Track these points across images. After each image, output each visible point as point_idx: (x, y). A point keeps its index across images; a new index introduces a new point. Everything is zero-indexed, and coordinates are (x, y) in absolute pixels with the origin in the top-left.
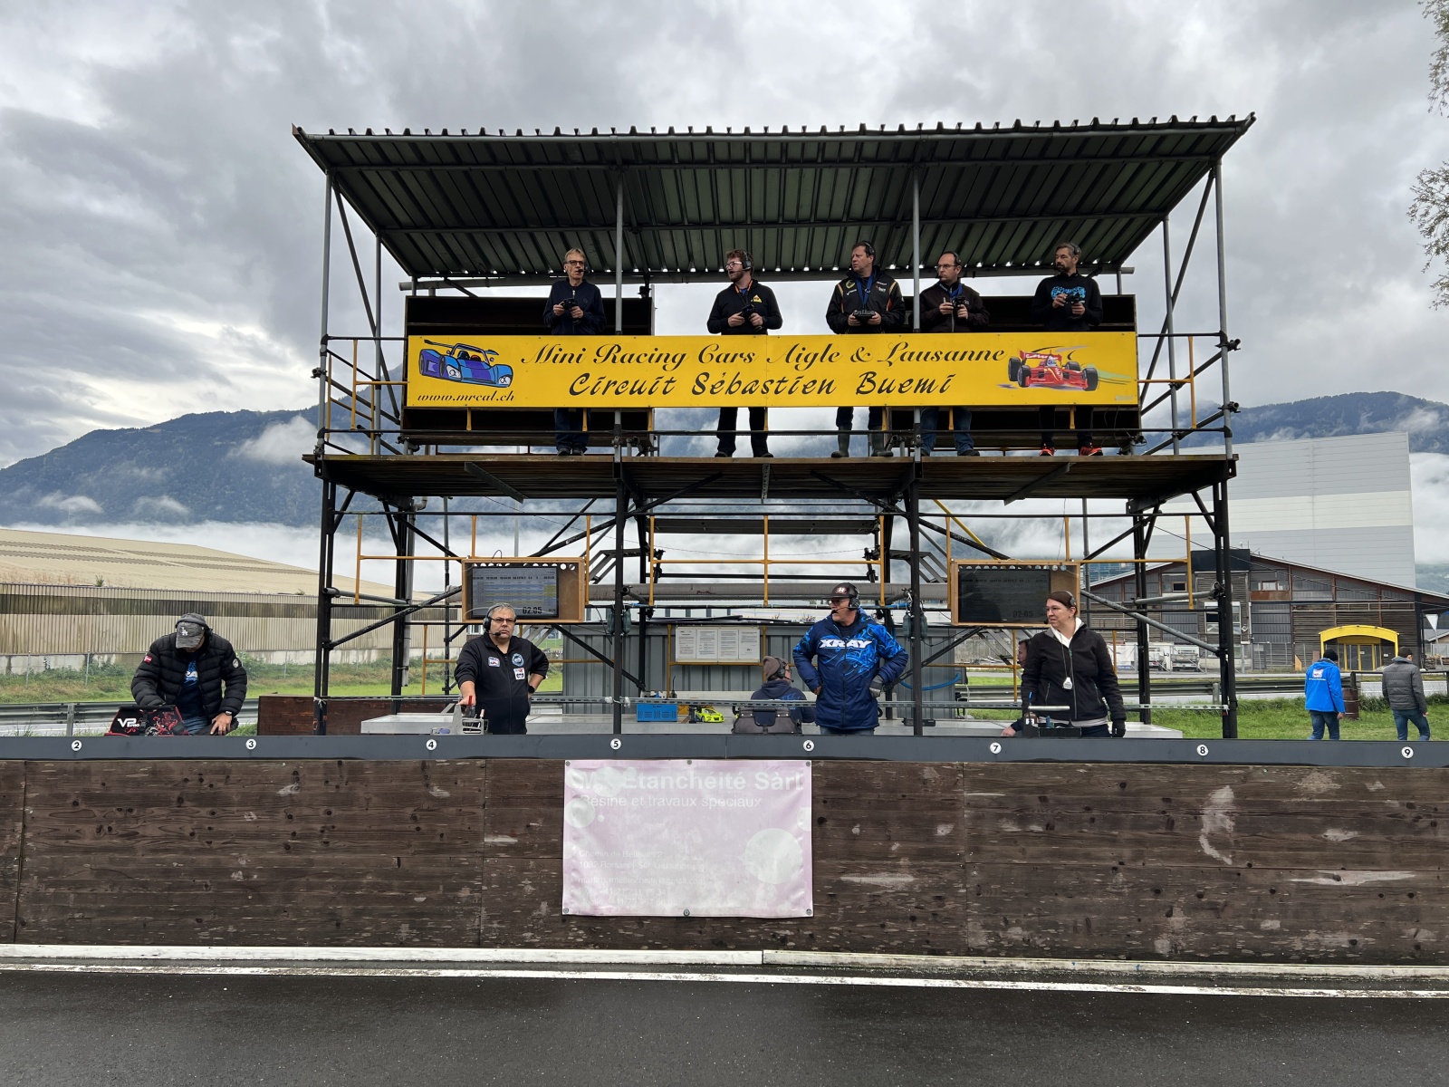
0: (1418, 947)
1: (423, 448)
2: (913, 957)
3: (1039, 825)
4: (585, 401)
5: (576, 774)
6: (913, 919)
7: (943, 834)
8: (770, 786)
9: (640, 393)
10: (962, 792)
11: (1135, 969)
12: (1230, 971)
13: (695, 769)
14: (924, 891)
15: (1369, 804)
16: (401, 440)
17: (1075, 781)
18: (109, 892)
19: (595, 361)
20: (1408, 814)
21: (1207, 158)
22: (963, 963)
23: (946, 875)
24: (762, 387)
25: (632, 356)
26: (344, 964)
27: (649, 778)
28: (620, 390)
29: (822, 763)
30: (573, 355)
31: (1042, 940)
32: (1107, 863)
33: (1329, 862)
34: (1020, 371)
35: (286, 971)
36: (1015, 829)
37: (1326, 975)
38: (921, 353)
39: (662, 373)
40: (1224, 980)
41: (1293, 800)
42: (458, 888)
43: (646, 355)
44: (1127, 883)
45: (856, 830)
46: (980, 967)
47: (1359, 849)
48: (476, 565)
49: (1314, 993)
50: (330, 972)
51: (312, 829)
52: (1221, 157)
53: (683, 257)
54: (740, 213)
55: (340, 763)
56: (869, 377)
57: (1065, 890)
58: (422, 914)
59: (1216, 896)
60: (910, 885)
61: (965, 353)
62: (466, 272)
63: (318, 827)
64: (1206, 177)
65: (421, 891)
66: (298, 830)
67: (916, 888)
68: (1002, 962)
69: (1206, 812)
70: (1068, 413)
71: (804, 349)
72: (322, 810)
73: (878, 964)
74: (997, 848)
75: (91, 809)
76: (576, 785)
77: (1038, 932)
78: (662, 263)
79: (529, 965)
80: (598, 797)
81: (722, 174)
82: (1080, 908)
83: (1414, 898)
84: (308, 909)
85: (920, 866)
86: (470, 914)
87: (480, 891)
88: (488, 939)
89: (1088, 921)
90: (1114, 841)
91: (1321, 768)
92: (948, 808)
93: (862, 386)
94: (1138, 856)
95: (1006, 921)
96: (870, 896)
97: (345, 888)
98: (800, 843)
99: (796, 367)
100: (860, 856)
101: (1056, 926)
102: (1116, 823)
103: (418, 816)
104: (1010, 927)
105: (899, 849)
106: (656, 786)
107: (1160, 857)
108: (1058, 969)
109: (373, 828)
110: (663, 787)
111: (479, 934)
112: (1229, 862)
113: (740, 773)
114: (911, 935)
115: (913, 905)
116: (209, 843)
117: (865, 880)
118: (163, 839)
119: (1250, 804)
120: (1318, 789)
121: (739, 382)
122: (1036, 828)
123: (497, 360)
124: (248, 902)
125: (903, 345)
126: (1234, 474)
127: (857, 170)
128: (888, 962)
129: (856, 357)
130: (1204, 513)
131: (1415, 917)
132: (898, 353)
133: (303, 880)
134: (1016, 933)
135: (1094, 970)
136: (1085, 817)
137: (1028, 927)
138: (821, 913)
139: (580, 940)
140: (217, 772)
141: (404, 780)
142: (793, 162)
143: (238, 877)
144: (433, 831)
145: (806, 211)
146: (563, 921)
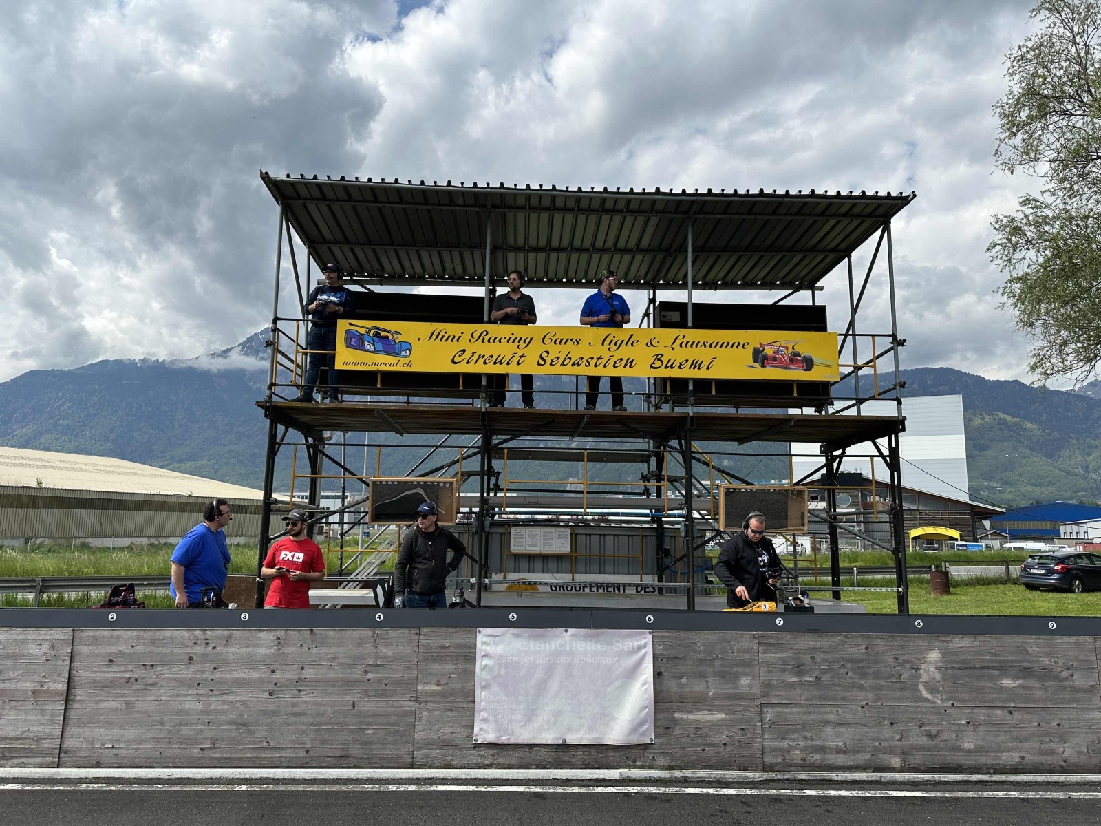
0: (1065, 761)
2: (726, 772)
3: (811, 677)
4: (462, 368)
5: (485, 639)
6: (725, 745)
7: (745, 683)
8: (623, 648)
9: (501, 363)
11: (880, 778)
12: (942, 779)
13: (570, 635)
14: (732, 724)
15: (1029, 661)
19: (470, 341)
20: (1054, 668)
21: (882, 219)
22: (761, 777)
23: (747, 713)
24: (585, 362)
25: (496, 338)
27: (538, 643)
28: (487, 361)
29: (659, 632)
30: (454, 337)
32: (858, 704)
34: (760, 356)
36: (794, 679)
37: (1008, 781)
38: (693, 342)
39: (517, 350)
43: (505, 338)
45: (684, 681)
46: (774, 779)
47: (1024, 692)
48: (378, 483)
49: (1004, 795)
51: (290, 680)
52: (892, 217)
55: (312, 631)
56: (659, 357)
57: (828, 722)
58: (371, 743)
60: (723, 721)
61: (723, 343)
63: (295, 679)
65: (370, 725)
67: (727, 723)
68: (788, 775)
69: (923, 667)
71: (615, 337)
72: (298, 666)
73: (701, 778)
76: (484, 648)
79: (451, 781)
80: (501, 656)
83: (1061, 726)
85: (729, 707)
88: (419, 762)
90: (861, 688)
92: (748, 666)
94: (877, 699)
95: (789, 745)
96: (694, 728)
97: (313, 724)
98: (646, 690)
100: (687, 699)
101: (823, 748)
102: (863, 675)
103: (369, 670)
106: (542, 648)
107: (893, 698)
108: (827, 780)
110: (547, 649)
111: (413, 758)
112: (938, 702)
113: (603, 639)
114: (724, 756)
116: (212, 690)
117: (691, 717)
119: (951, 662)
121: (570, 358)
122: (809, 679)
125: (682, 337)
126: (904, 430)
127: (649, 218)
128: (708, 776)
129: (650, 344)
130: (881, 455)
131: (1062, 739)
132: (678, 342)
136: (843, 671)
137: (804, 749)
138: (661, 741)
139: (487, 762)
140: (219, 638)
141: (359, 643)
142: (607, 211)
143: (233, 716)
144: (379, 681)
145: (610, 244)
146: (475, 748)
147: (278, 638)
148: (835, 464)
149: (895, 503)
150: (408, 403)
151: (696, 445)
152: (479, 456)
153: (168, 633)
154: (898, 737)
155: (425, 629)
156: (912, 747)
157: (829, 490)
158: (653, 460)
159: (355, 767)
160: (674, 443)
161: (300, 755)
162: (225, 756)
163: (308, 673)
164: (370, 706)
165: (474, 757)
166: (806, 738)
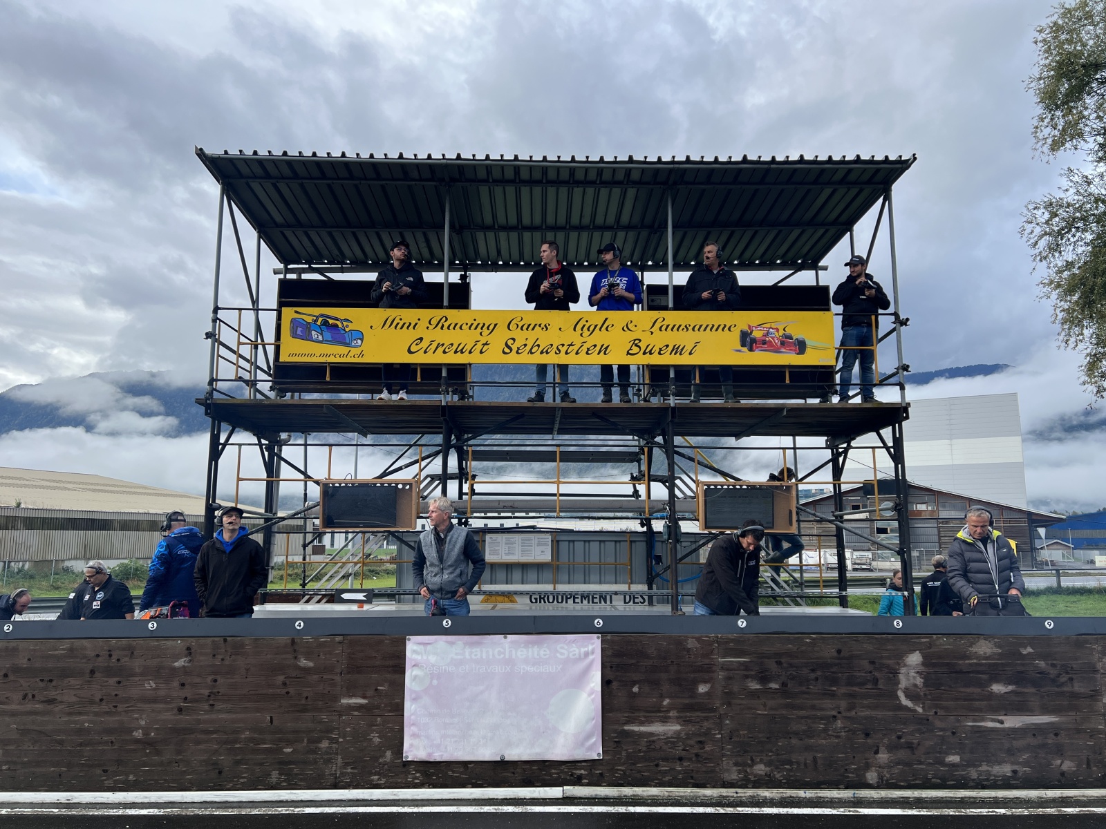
0: (1063, 774)
1: (289, 395)
2: (681, 790)
3: (776, 683)
4: (419, 358)
5: (415, 647)
6: (681, 759)
7: (703, 691)
8: (569, 654)
9: (462, 352)
10: (717, 658)
11: (852, 796)
12: (924, 796)
13: (509, 642)
14: (689, 736)
15: (1023, 665)
16: (272, 389)
17: (804, 648)
18: (32, 748)
19: (428, 328)
20: (1051, 672)
21: (882, 186)
22: (720, 794)
23: (706, 724)
26: (224, 805)
28: (447, 350)
29: (609, 637)
30: (410, 324)
31: (780, 774)
32: (829, 713)
33: (996, 710)
34: (748, 339)
35: (177, 812)
36: (758, 687)
37: (996, 798)
38: (674, 326)
39: (479, 338)
40: (919, 803)
41: (966, 662)
42: (319, 740)
44: (844, 728)
45: (635, 689)
46: (733, 797)
47: (1017, 699)
48: (331, 485)
49: (989, 812)
50: (213, 811)
51: (201, 694)
52: (891, 186)
53: (493, 253)
54: (538, 220)
55: (225, 640)
57: (796, 734)
58: (290, 763)
59: (911, 737)
60: (678, 733)
61: (708, 326)
62: (326, 261)
63: (206, 692)
64: (881, 200)
65: (289, 743)
66: (189, 695)
67: (683, 735)
68: (750, 792)
69: (903, 672)
70: (785, 370)
72: (209, 679)
73: (654, 796)
74: (744, 702)
75: (18, 679)
77: (777, 768)
78: (477, 257)
79: (376, 802)
80: (433, 666)
81: (525, 191)
82: (808, 748)
83: (1059, 736)
84: (195, 760)
85: (686, 717)
86: (329, 761)
87: (337, 742)
88: (343, 782)
89: (815, 758)
90: (833, 695)
91: (987, 637)
92: (706, 671)
93: (631, 349)
94: (851, 707)
95: (752, 760)
96: (647, 741)
97: (225, 743)
98: (593, 700)
100: (639, 710)
101: (790, 763)
102: (835, 682)
103: (288, 683)
104: (756, 764)
105: (669, 704)
106: (479, 656)
107: (868, 707)
108: (793, 797)
109: (251, 692)
110: (484, 657)
111: (336, 778)
112: (920, 710)
113: (545, 645)
114: (679, 772)
115: (680, 748)
116: (115, 707)
117: (643, 729)
118: (79, 704)
119: (934, 665)
120: (985, 653)
121: (538, 346)
122: (774, 686)
123: (351, 327)
124: (147, 755)
126: (907, 418)
127: (626, 190)
128: (661, 794)
129: (626, 328)
131: (1060, 751)
132: (658, 325)
133: (192, 736)
134: (760, 769)
135: (820, 797)
136: (812, 677)
138: (610, 756)
139: (417, 781)
140: (123, 649)
141: (277, 654)
143: (138, 734)
144: (299, 695)
145: (587, 220)
146: (404, 766)
147: (188, 649)
148: (841, 459)
149: (900, 499)
155: (350, 637)
157: (834, 487)
160: (659, 439)
161: (212, 777)
163: (222, 686)
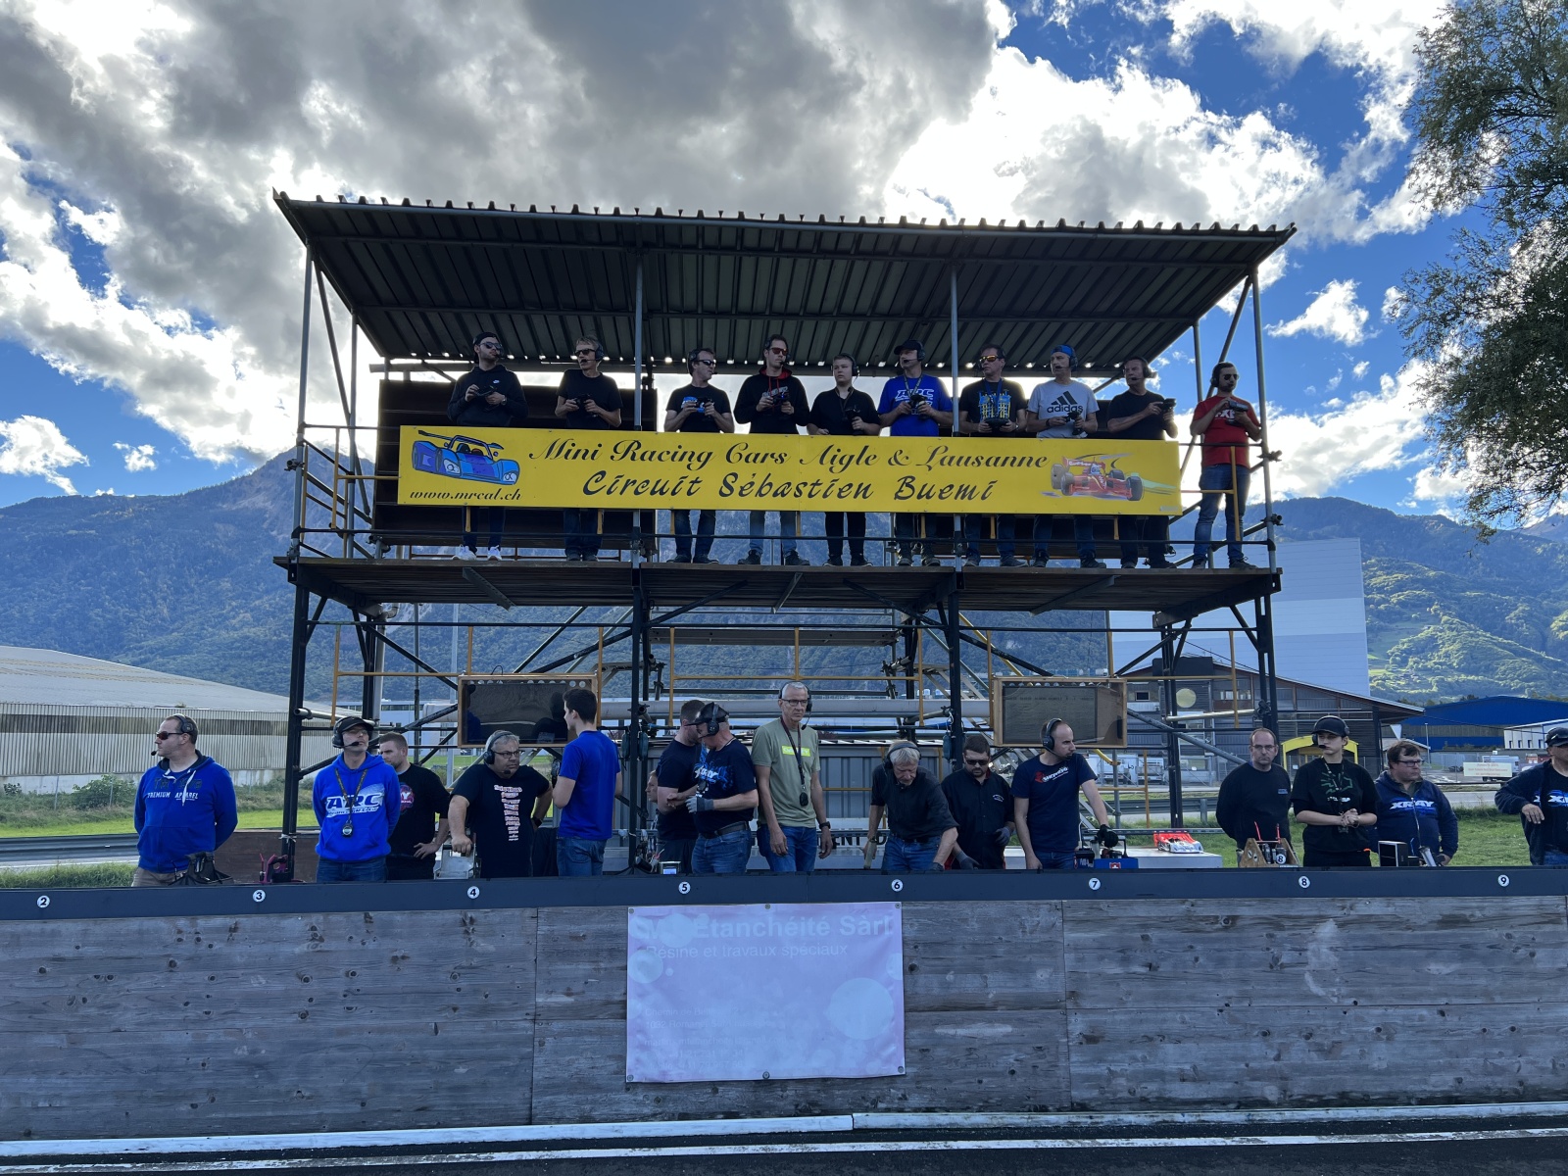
0: (1521, 1082)
1: (395, 548)
2: (1015, 1115)
3: (1142, 966)
4: (601, 501)
5: (641, 923)
6: (1012, 1072)
7: (1042, 978)
8: (857, 930)
9: (662, 493)
10: (1060, 933)
11: (1247, 1118)
12: (1341, 1116)
13: (774, 913)
14: (1023, 1041)
15: (1469, 935)
16: (372, 540)
18: (85, 1074)
19: (612, 457)
20: (1507, 945)
21: (1245, 264)
22: (1068, 1120)
23: (1046, 1024)
24: (794, 489)
25: (653, 453)
26: (374, 1151)
27: (723, 926)
28: (640, 490)
29: (912, 904)
30: (587, 451)
31: (1148, 1091)
32: (1212, 1005)
33: (1432, 998)
34: (1063, 479)
36: (1117, 970)
37: (1437, 1117)
38: (961, 458)
39: (687, 472)
40: (1337, 1127)
42: (506, 1056)
43: (668, 453)
45: (949, 977)
46: (1086, 1123)
47: (1461, 982)
48: (472, 682)
49: (1432, 1137)
50: (361, 1161)
51: (334, 993)
52: (1258, 265)
54: (760, 303)
55: (367, 916)
56: (908, 480)
57: (1169, 1035)
58: (465, 1088)
60: (1009, 1036)
61: (1007, 458)
63: (340, 990)
64: (1242, 283)
65: (463, 1060)
66: (315, 995)
67: (1015, 1039)
68: (1108, 1117)
69: (1311, 948)
70: (1113, 521)
71: (839, 450)
72: (346, 971)
73: (977, 1125)
74: (1099, 992)
76: (640, 935)
77: (1143, 1082)
78: (667, 352)
80: (666, 947)
81: (748, 262)
83: (1515, 1032)
84: (327, 1086)
85: (1018, 1016)
86: (519, 1085)
87: (531, 1058)
88: (541, 1113)
89: (1194, 1068)
90: (1218, 981)
92: (1046, 951)
93: (900, 491)
94: (1242, 998)
95: (1110, 1072)
96: (966, 1049)
97: (370, 1062)
98: (891, 992)
99: (831, 469)
101: (1161, 1075)
102: (1221, 962)
103: (459, 974)
104: (1114, 1078)
105: (996, 996)
106: (731, 933)
107: (1265, 997)
108: (1168, 1122)
109: (406, 989)
110: (738, 935)
111: (531, 1108)
112: (1334, 1000)
113: (824, 917)
114: (1011, 1091)
115: (1012, 1057)
116: (207, 1013)
117: (961, 1032)
118: (152, 1010)
119: (1353, 938)
120: (1420, 921)
121: (770, 484)
122: (1138, 969)
123: (502, 455)
124: (255, 1082)
125: (942, 449)
126: (1278, 588)
127: (891, 264)
128: (988, 1122)
129: (894, 460)
130: (1245, 627)
131: (1517, 1052)
132: (938, 457)
133: (322, 1055)
134: (1121, 1084)
135: (1204, 1122)
136: (1189, 956)
137: (1134, 1077)
138: (915, 1070)
139: (646, 1111)
140: (218, 930)
141: (442, 934)
142: (825, 253)
143: (242, 1052)
144: (476, 991)
145: (829, 305)
146: (628, 1089)
147: (313, 928)
148: (1176, 643)
149: (1266, 700)
150: (516, 557)
151: (965, 618)
152: (630, 638)
153: (134, 924)
154: (1276, 1053)
155: (546, 910)
156: (1295, 1068)
157: (1166, 681)
158: (901, 640)
159: (439, 1126)
160: (932, 614)
161: (351, 1111)
162: (230, 1115)
163: (363, 981)
164: (464, 1029)
165: (627, 1102)
166: (1134, 1059)
